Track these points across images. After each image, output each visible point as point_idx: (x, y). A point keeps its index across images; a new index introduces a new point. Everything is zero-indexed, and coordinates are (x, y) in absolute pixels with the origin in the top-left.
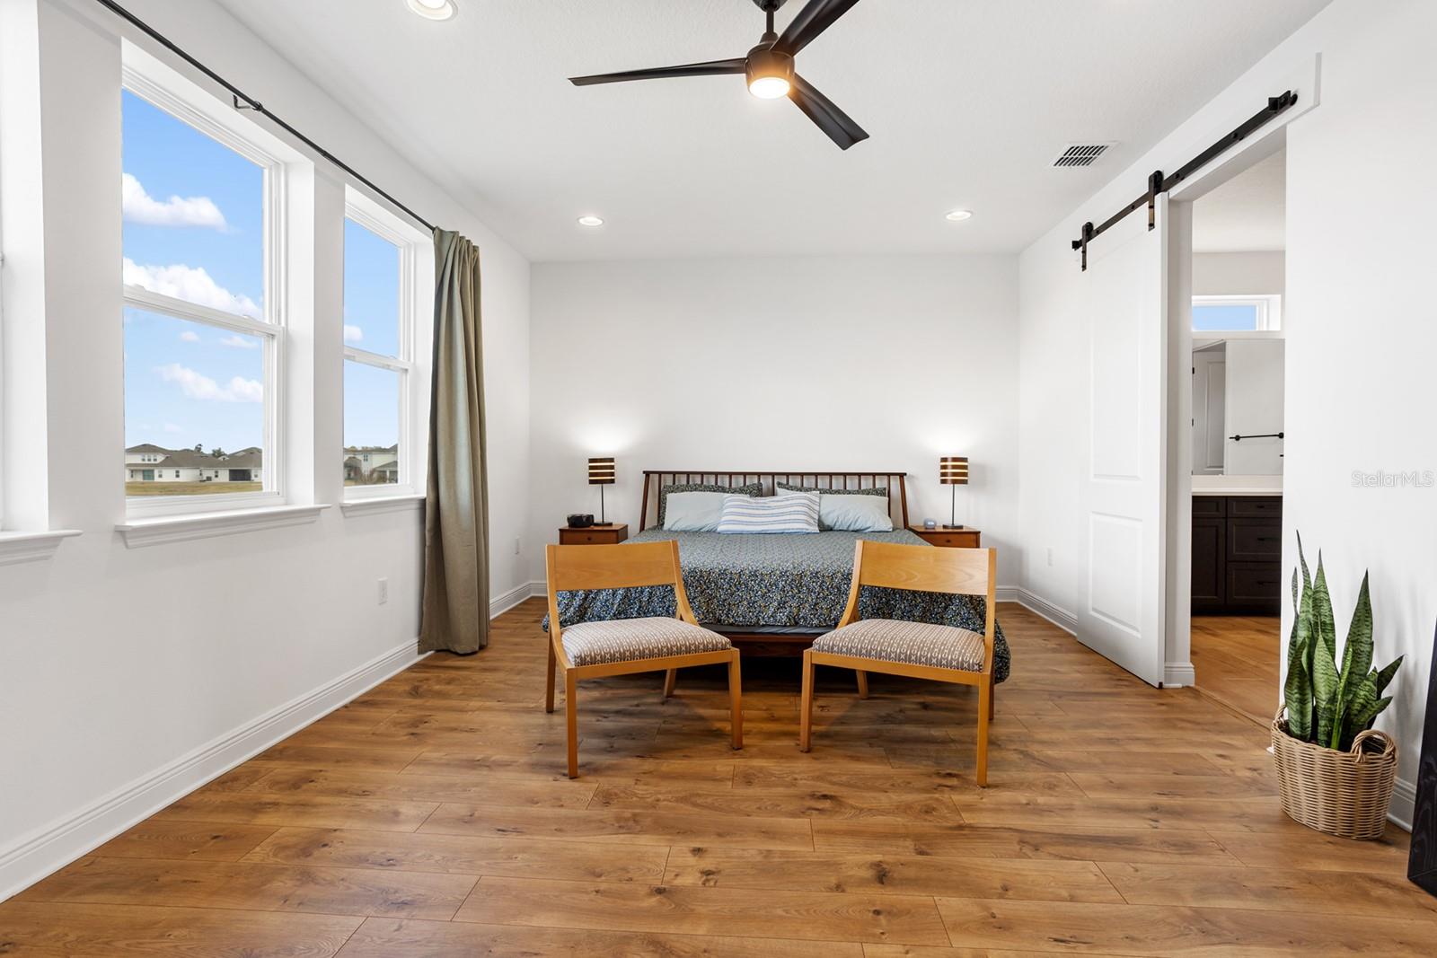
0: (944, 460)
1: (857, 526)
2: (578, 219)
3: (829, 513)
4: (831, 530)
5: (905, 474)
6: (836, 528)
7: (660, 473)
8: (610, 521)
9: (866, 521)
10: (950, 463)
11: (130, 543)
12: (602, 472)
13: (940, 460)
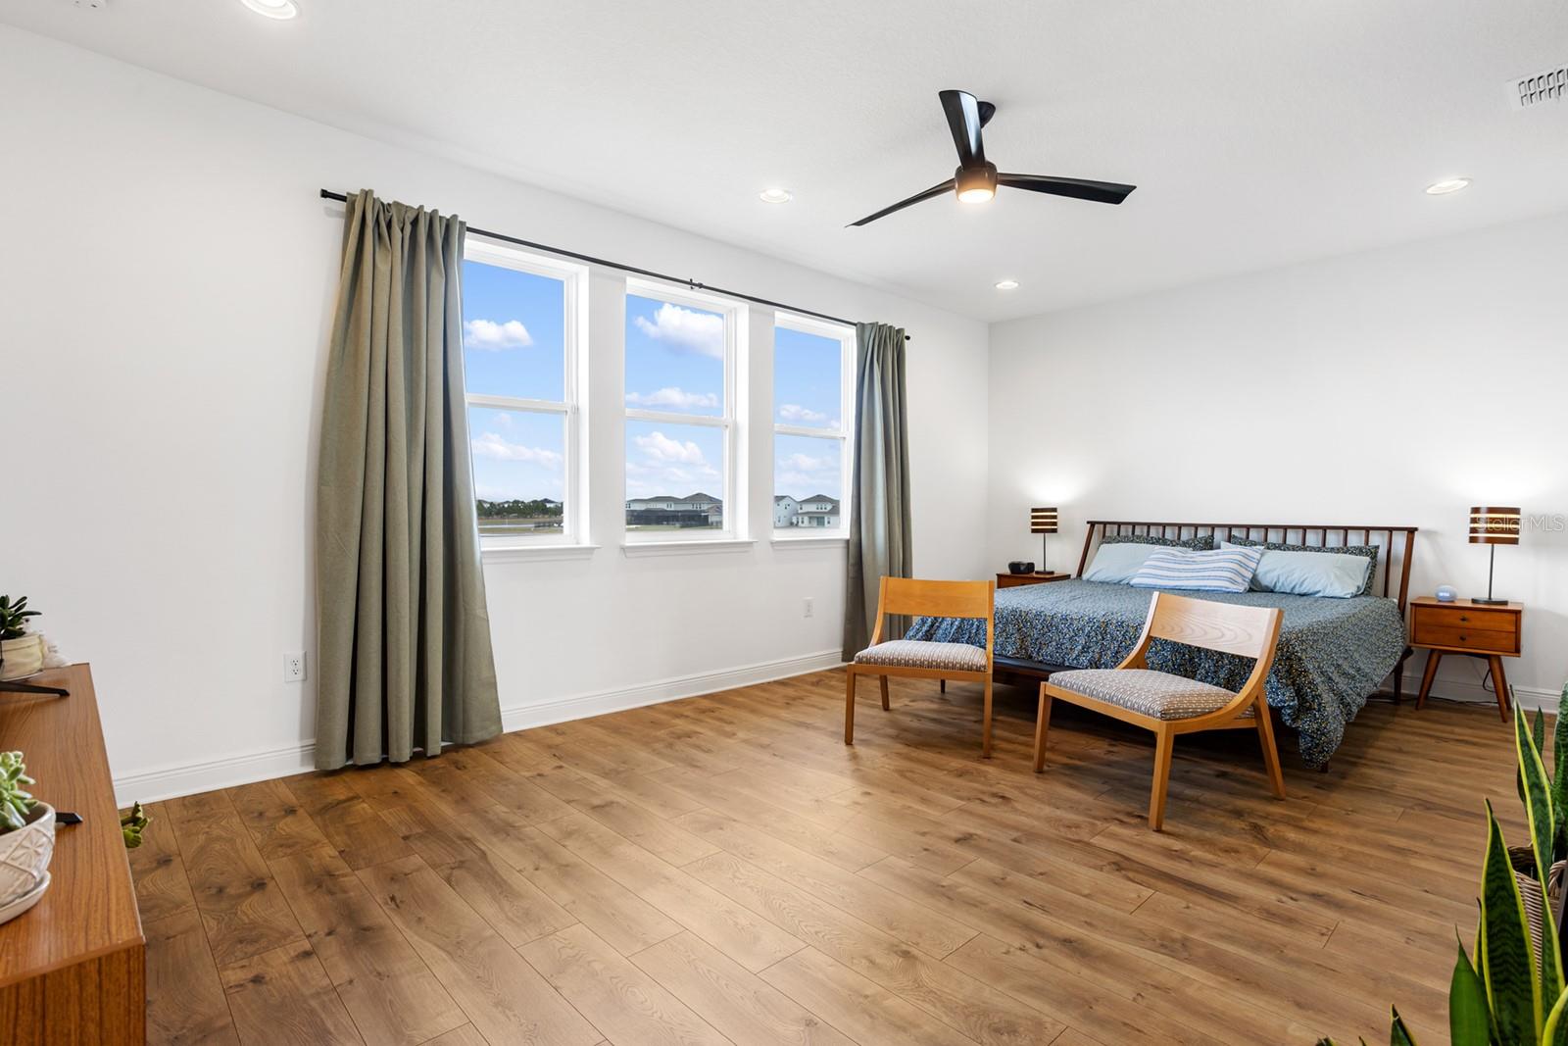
0: (1476, 510)
1: (1303, 590)
2: (995, 285)
3: (1266, 573)
4: (1272, 591)
5: (1416, 529)
6: (1277, 589)
7: (1105, 524)
8: (1051, 570)
9: (1316, 584)
10: (1483, 516)
11: (628, 554)
12: (1045, 522)
13: (1469, 511)
